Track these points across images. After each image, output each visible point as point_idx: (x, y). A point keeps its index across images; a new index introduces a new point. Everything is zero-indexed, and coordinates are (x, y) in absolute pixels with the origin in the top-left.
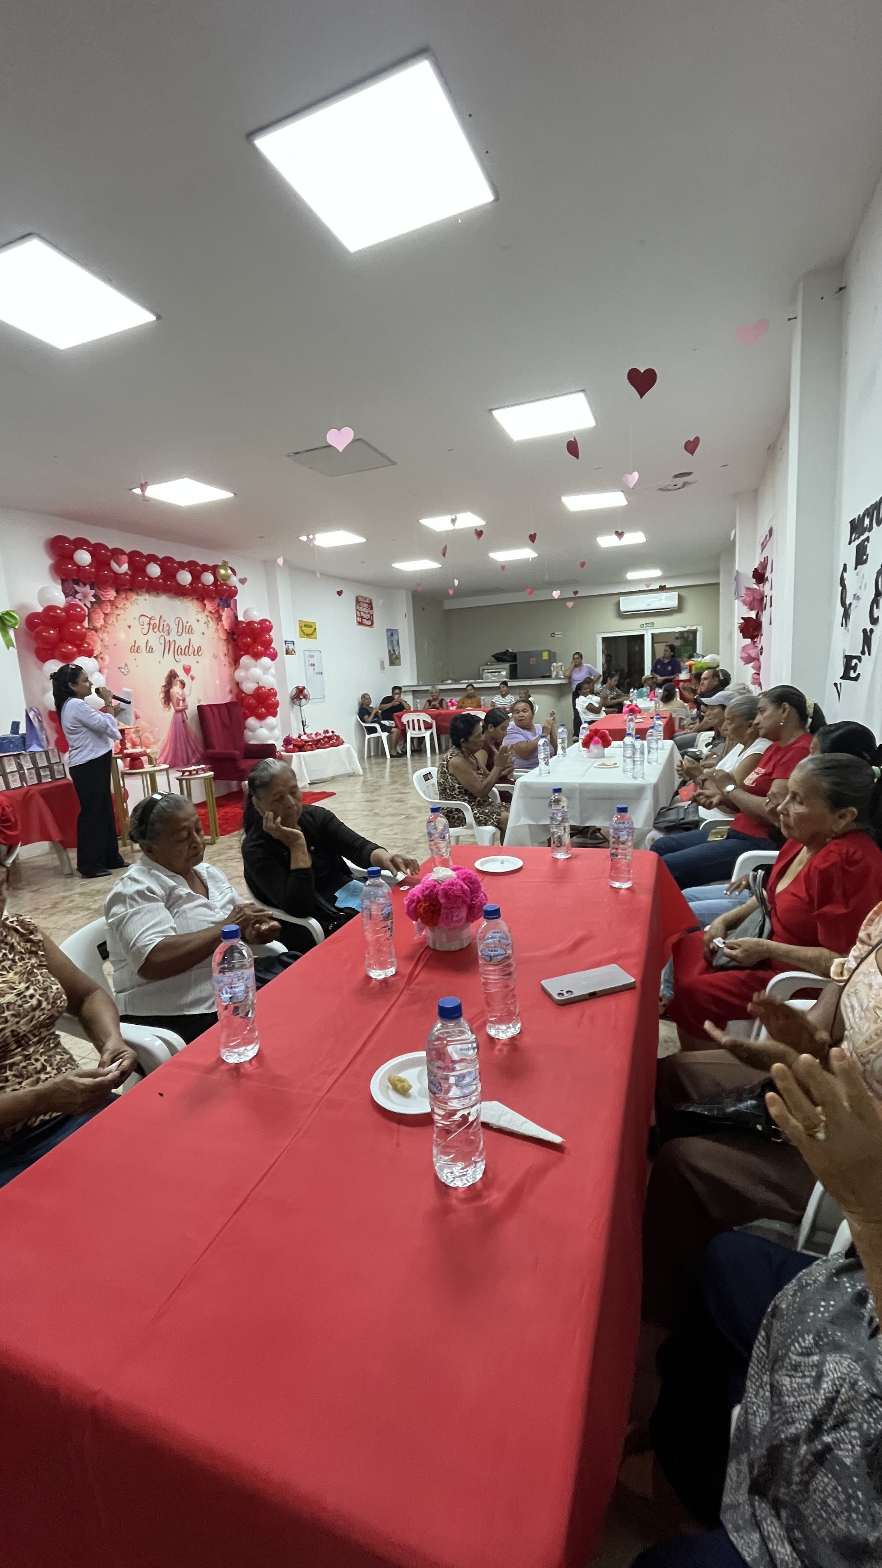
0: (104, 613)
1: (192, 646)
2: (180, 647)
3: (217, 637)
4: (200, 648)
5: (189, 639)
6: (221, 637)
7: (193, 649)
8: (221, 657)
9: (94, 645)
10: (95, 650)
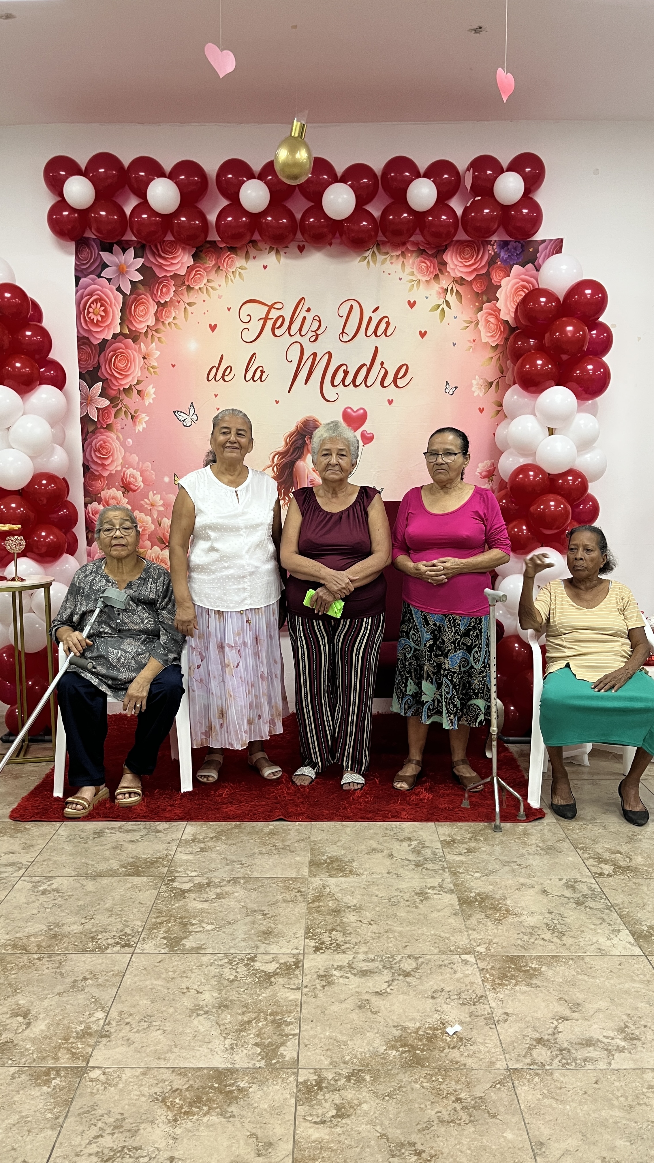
0: (159, 303)
1: (382, 363)
2: (344, 367)
3: (469, 341)
4: (405, 367)
5: (376, 348)
6: (484, 341)
7: (383, 371)
8: (473, 389)
9: (126, 366)
10: (126, 376)
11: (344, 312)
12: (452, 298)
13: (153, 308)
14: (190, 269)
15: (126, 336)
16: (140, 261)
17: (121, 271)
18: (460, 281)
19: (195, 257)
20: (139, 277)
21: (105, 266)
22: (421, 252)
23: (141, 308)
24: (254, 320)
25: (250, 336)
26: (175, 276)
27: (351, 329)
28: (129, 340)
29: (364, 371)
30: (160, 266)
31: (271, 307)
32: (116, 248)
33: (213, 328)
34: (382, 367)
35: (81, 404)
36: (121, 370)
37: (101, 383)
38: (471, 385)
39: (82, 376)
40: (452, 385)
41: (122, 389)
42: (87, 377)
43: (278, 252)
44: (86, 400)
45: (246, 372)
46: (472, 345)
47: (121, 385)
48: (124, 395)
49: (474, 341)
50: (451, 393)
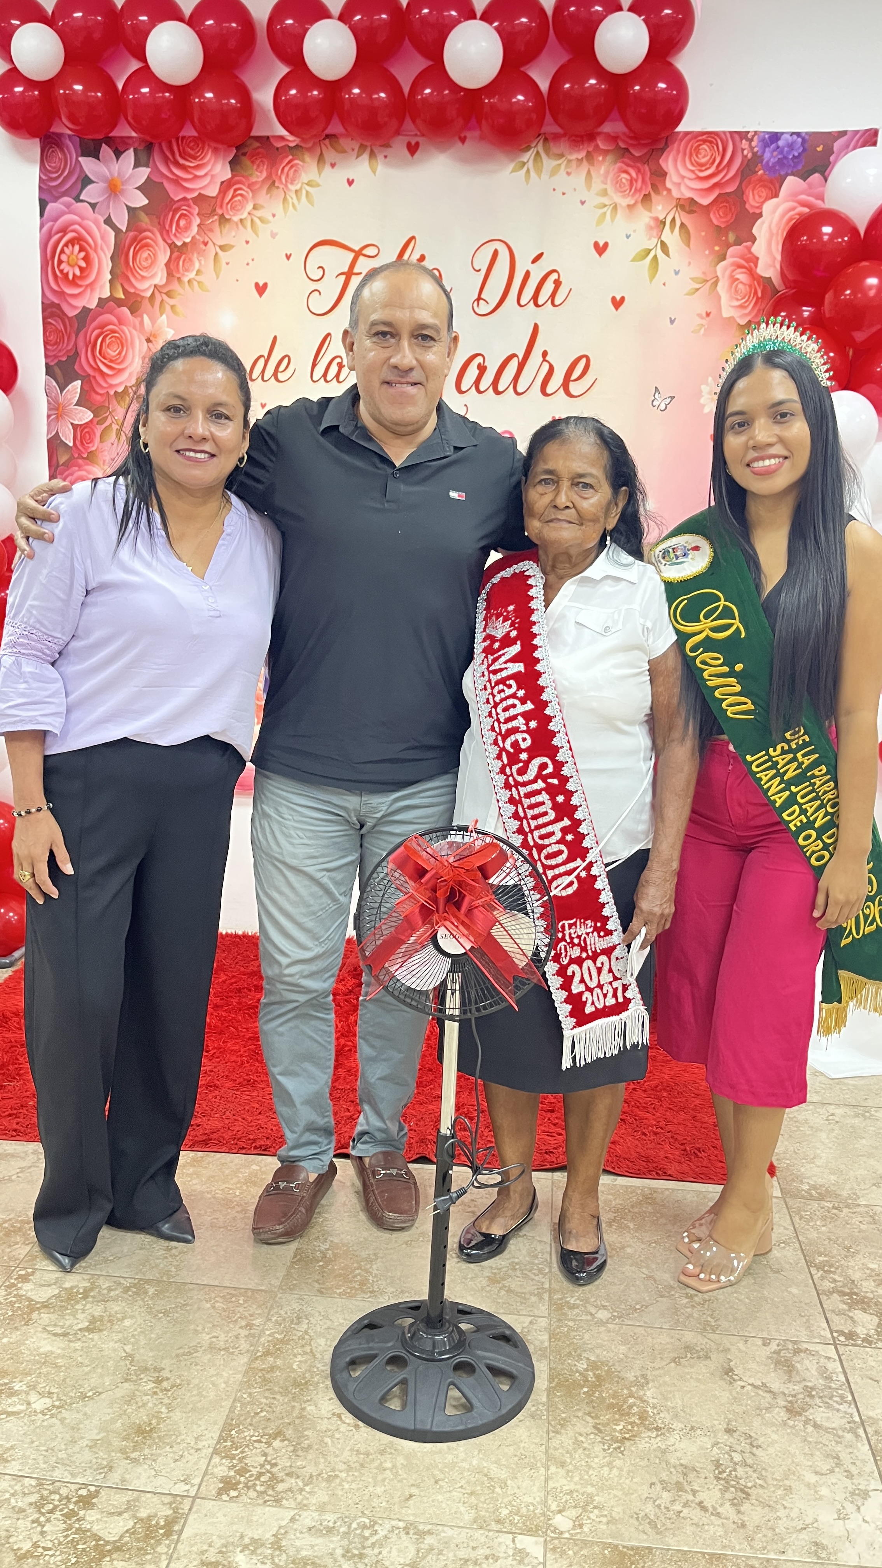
0: (172, 246)
1: (545, 354)
2: (479, 360)
3: (700, 316)
4: (584, 361)
5: (536, 327)
6: (725, 314)
7: (546, 367)
8: (702, 401)
9: (120, 353)
10: (120, 371)
11: (483, 262)
12: (672, 237)
13: (164, 256)
14: (226, 186)
15: (120, 303)
16: (144, 173)
17: (113, 189)
18: (688, 206)
19: (234, 163)
20: (141, 201)
21: (86, 181)
22: (624, 153)
23: (145, 254)
24: (330, 274)
25: (322, 304)
26: (201, 199)
27: (493, 293)
28: (125, 310)
29: (513, 365)
30: (177, 181)
31: (358, 254)
32: (105, 150)
33: (261, 289)
34: (544, 360)
35: (49, 416)
36: (111, 361)
37: (79, 382)
38: (700, 394)
39: (49, 371)
40: (666, 393)
41: (112, 393)
42: (57, 371)
43: (372, 155)
44: (56, 411)
45: (314, 365)
46: (704, 322)
47: (111, 386)
48: (115, 402)
49: (708, 315)
50: (663, 407)
